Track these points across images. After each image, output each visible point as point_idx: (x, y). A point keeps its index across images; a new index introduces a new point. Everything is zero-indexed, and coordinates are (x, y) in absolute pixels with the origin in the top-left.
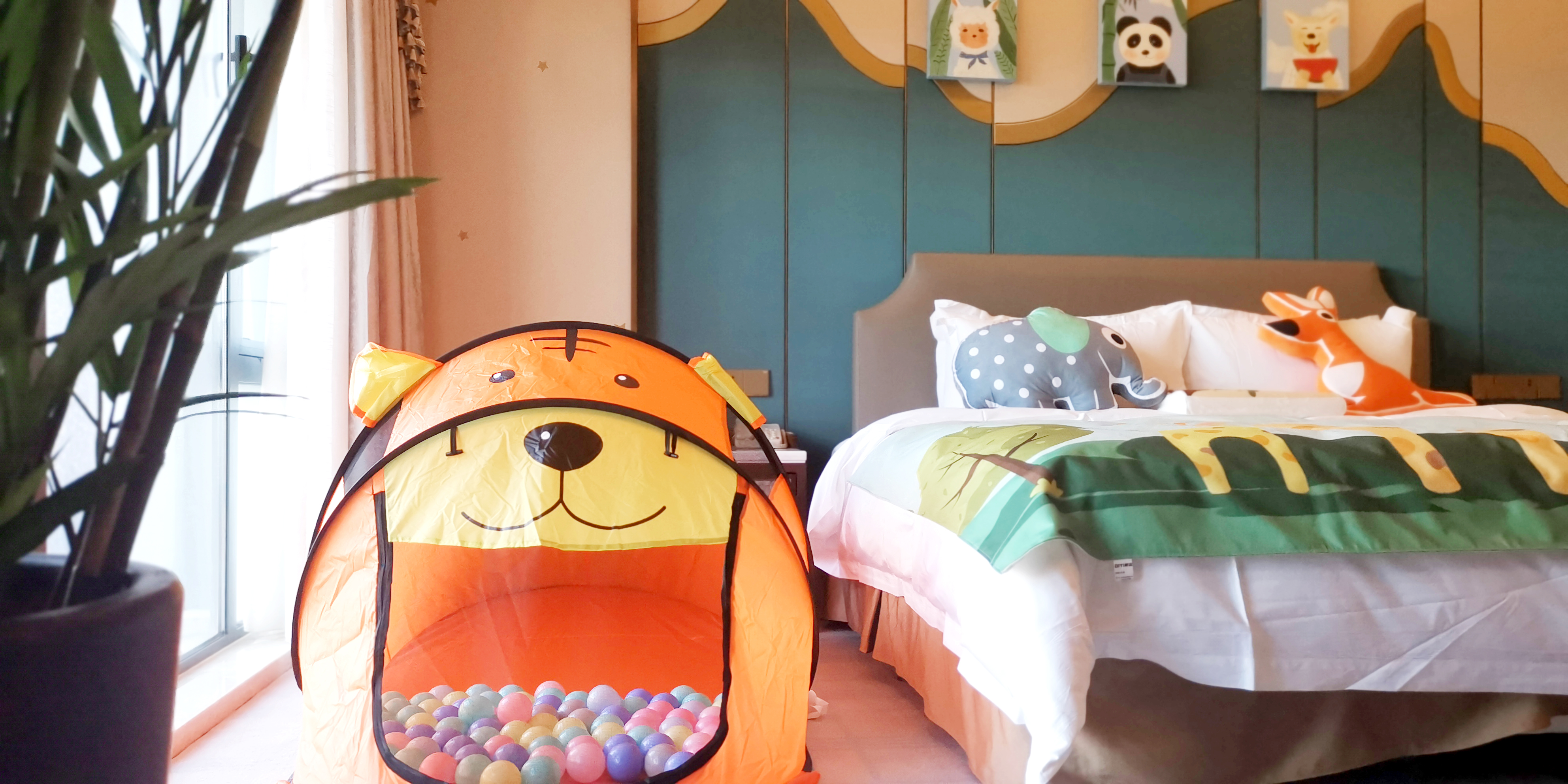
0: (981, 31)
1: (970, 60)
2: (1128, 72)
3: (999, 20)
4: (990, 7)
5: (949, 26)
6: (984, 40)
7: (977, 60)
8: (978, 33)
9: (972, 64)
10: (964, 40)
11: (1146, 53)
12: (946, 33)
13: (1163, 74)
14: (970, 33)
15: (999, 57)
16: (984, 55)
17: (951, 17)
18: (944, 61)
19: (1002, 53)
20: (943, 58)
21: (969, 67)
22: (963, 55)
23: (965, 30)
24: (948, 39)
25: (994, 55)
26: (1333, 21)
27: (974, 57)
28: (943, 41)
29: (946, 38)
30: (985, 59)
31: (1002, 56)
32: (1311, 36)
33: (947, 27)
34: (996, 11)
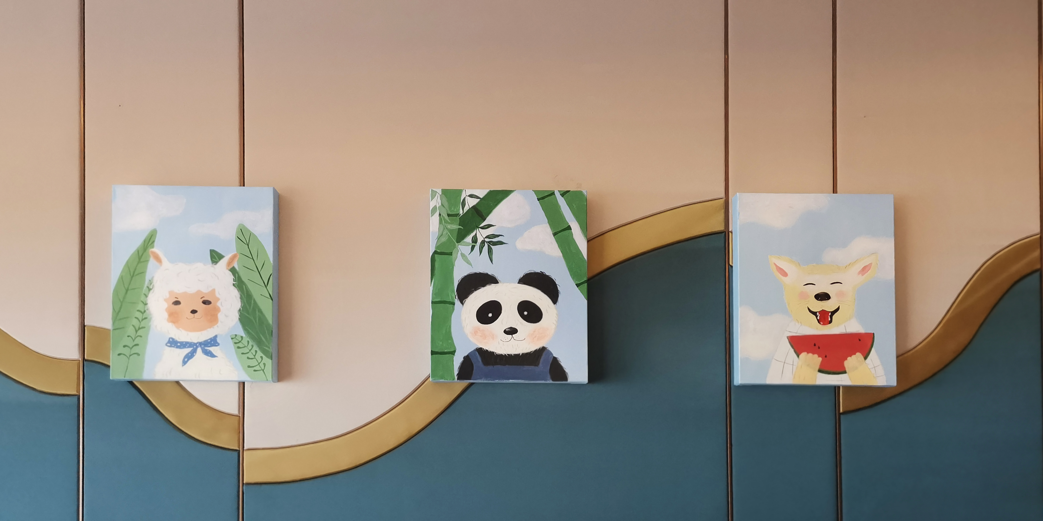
0: (206, 302)
1: (187, 350)
2: (478, 361)
3: (239, 284)
4: (223, 263)
5: (146, 296)
6: (213, 319)
7: (199, 350)
8: (200, 307)
9: (189, 357)
10: (173, 318)
11: (512, 331)
12: (140, 307)
13: (544, 366)
14: (185, 308)
15: (240, 345)
16: (213, 342)
17: (151, 282)
18: (138, 354)
19: (246, 339)
20: (135, 350)
21: (184, 363)
22: (173, 343)
23: (177, 303)
24: (145, 316)
25: (231, 343)
26: (865, 270)
27: (194, 347)
28: (135, 322)
29: (139, 315)
30: (212, 349)
31: (245, 342)
32: (823, 297)
33: (143, 298)
34: (233, 271)
